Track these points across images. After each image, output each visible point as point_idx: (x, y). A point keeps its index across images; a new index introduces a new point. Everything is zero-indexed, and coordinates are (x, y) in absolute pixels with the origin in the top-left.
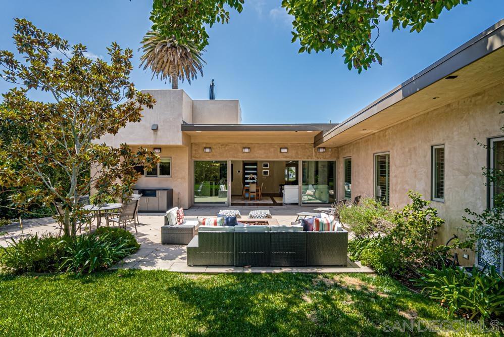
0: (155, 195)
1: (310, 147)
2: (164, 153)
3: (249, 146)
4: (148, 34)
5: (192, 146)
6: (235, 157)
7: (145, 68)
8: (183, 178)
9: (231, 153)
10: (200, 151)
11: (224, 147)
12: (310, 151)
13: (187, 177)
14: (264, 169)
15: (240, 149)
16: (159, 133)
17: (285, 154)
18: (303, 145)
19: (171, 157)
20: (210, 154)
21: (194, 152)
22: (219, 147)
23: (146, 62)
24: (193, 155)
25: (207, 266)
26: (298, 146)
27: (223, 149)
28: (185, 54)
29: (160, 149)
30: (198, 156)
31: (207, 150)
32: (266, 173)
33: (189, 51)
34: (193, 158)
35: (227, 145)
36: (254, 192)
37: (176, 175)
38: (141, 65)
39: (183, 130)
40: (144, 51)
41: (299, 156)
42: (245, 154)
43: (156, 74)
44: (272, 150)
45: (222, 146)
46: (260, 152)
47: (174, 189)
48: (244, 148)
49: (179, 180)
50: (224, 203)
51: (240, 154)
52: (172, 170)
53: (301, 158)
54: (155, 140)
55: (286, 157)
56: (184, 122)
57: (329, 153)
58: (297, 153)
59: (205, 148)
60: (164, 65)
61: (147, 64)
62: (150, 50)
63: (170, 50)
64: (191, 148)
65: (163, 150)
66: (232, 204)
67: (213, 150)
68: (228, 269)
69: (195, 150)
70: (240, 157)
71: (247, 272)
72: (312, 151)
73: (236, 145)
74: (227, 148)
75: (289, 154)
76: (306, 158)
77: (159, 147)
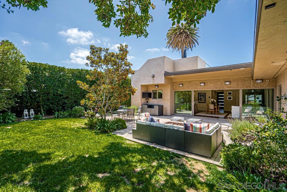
0: (153, 108)
1: (249, 80)
2: (160, 88)
3: (204, 82)
4: (169, 31)
5: (173, 84)
6: (196, 89)
7: (169, 48)
8: (168, 100)
9: (194, 86)
10: (177, 86)
11: (190, 83)
12: (249, 82)
13: (169, 99)
14: (229, 96)
15: (199, 84)
16: (155, 78)
17: (229, 85)
18: (242, 79)
19: (162, 90)
20: (182, 87)
21: (174, 87)
22: (187, 84)
23: (169, 45)
24: (174, 88)
25: (139, 139)
26: (238, 80)
27: (189, 84)
28: (187, 35)
29: (158, 86)
30: (176, 89)
31: (181, 85)
32: (230, 98)
33: (189, 33)
34: (174, 90)
35: (191, 82)
36: (213, 110)
37: (165, 98)
38: (167, 46)
39: (165, 76)
40: (168, 39)
41: (240, 87)
42: (202, 87)
43: (174, 49)
44: (219, 83)
45: (188, 82)
46: (211, 85)
47: (164, 105)
48: (201, 83)
49: (166, 101)
50: (190, 114)
51: (199, 87)
52: (163, 96)
53: (241, 88)
54: (153, 82)
55: (229, 87)
56: (165, 72)
57: (267, 83)
58: (238, 84)
59: (180, 84)
60: (178, 44)
61: (170, 45)
62: (170, 39)
63: (179, 35)
64: (173, 85)
65: (159, 86)
66: (195, 115)
67: (184, 85)
68: (146, 143)
69: (175, 86)
70: (199, 88)
71: (151, 146)
72: (251, 83)
73: (196, 81)
74: (191, 84)
75: (232, 85)
76: (245, 87)
77: (157, 85)
